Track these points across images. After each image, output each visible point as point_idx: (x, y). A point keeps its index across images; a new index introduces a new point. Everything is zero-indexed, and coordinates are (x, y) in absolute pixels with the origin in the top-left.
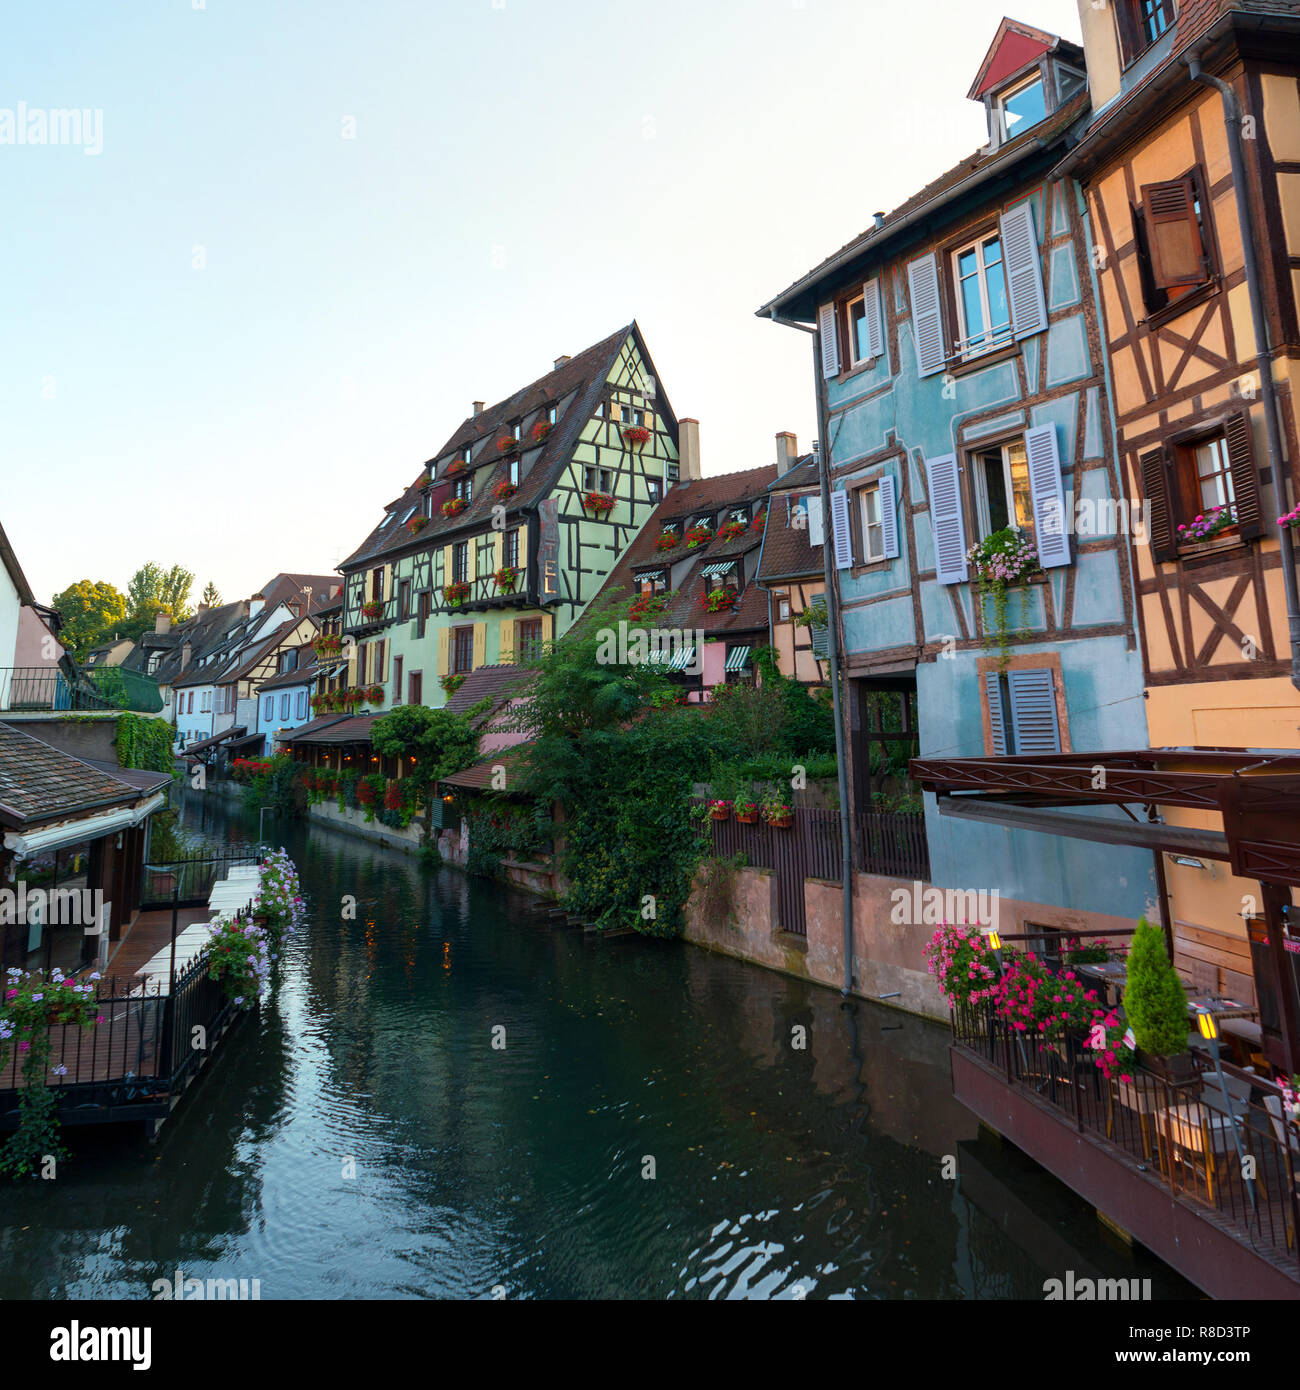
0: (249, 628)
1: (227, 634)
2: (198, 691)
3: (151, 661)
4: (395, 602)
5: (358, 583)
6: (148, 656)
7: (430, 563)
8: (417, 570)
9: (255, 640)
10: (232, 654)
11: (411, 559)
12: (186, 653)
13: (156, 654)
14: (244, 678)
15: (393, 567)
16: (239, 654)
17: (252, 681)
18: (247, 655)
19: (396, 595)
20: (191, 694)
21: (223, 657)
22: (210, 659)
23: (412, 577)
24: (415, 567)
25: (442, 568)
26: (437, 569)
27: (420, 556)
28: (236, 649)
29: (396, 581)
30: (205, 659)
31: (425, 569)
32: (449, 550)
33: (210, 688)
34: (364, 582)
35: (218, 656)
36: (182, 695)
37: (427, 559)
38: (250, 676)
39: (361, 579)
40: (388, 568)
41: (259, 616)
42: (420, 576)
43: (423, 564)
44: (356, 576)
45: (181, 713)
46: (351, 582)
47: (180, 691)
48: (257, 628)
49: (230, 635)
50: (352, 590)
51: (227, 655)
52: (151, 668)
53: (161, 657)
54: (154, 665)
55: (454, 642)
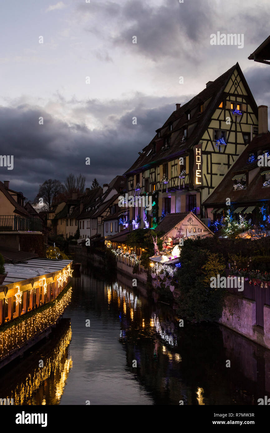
0: (103, 197)
1: (95, 200)
2: (86, 221)
3: (70, 209)
4: (144, 188)
5: (131, 180)
6: (69, 208)
7: (155, 172)
8: (151, 175)
9: (104, 201)
10: (96, 207)
11: (149, 171)
12: (82, 206)
13: (72, 207)
14: (100, 216)
15: (143, 174)
16: (98, 207)
17: (102, 217)
18: (101, 207)
19: (144, 185)
20: (83, 222)
21: (93, 208)
22: (89, 209)
23: (149, 178)
24: (150, 174)
25: (159, 174)
26: (158, 174)
27: (152, 170)
28: (98, 205)
29: (144, 179)
30: (88, 209)
31: (153, 174)
32: (161, 167)
33: (89, 220)
34: (133, 180)
35: (92, 208)
36: (81, 222)
37: (154, 171)
38: (101, 215)
39: (132, 179)
40: (141, 174)
41: (106, 192)
42: (152, 177)
43: (153, 172)
44: (130, 178)
45: (81, 229)
46: (129, 180)
47: (80, 221)
48: (105, 197)
49: (96, 200)
50: (129, 183)
51: (95, 208)
52: (71, 212)
53: (73, 208)
54: (71, 211)
55: (164, 203)
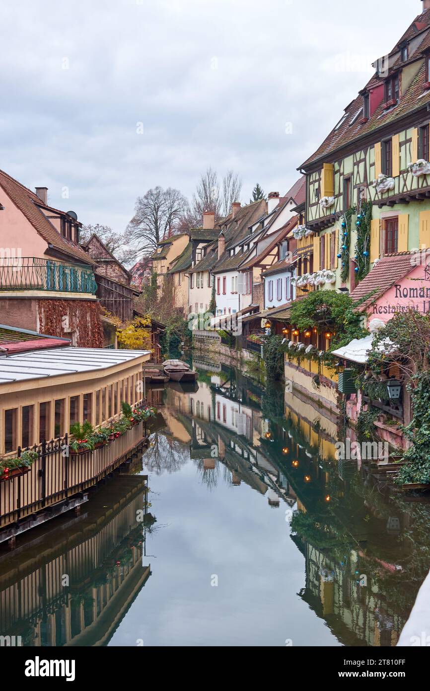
0: (266, 222)
1: (251, 228)
2: (229, 276)
3: (198, 251)
4: (341, 197)
5: (315, 181)
6: (195, 247)
7: (365, 160)
8: (356, 167)
9: (269, 233)
10: (252, 245)
11: (351, 157)
12: (221, 246)
13: (201, 245)
14: (257, 264)
15: (340, 166)
16: (256, 244)
17: (264, 267)
18: (263, 246)
19: (342, 191)
20: (224, 279)
21: (246, 248)
22: (238, 249)
23: (353, 174)
24: (354, 164)
25: (373, 164)
26: (371, 165)
27: (358, 154)
28: (255, 240)
29: (342, 177)
30: (234, 249)
31: (362, 165)
32: (378, 146)
33: (236, 274)
34: (320, 179)
35: (242, 246)
36: (219, 279)
37: (363, 157)
38: (261, 263)
39: (317, 178)
41: (274, 212)
42: (358, 172)
43: (361, 161)
44: (314, 174)
45: (219, 294)
46: (311, 180)
47: (217, 276)
48: (271, 223)
49: (254, 229)
50: (311, 187)
51: (248, 245)
52: (198, 257)
53: (205, 248)
54: (200, 255)
55: (384, 232)
